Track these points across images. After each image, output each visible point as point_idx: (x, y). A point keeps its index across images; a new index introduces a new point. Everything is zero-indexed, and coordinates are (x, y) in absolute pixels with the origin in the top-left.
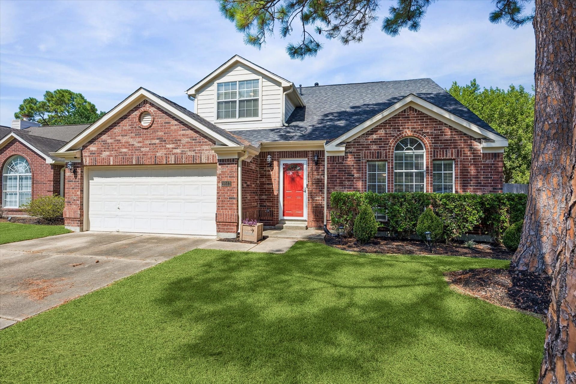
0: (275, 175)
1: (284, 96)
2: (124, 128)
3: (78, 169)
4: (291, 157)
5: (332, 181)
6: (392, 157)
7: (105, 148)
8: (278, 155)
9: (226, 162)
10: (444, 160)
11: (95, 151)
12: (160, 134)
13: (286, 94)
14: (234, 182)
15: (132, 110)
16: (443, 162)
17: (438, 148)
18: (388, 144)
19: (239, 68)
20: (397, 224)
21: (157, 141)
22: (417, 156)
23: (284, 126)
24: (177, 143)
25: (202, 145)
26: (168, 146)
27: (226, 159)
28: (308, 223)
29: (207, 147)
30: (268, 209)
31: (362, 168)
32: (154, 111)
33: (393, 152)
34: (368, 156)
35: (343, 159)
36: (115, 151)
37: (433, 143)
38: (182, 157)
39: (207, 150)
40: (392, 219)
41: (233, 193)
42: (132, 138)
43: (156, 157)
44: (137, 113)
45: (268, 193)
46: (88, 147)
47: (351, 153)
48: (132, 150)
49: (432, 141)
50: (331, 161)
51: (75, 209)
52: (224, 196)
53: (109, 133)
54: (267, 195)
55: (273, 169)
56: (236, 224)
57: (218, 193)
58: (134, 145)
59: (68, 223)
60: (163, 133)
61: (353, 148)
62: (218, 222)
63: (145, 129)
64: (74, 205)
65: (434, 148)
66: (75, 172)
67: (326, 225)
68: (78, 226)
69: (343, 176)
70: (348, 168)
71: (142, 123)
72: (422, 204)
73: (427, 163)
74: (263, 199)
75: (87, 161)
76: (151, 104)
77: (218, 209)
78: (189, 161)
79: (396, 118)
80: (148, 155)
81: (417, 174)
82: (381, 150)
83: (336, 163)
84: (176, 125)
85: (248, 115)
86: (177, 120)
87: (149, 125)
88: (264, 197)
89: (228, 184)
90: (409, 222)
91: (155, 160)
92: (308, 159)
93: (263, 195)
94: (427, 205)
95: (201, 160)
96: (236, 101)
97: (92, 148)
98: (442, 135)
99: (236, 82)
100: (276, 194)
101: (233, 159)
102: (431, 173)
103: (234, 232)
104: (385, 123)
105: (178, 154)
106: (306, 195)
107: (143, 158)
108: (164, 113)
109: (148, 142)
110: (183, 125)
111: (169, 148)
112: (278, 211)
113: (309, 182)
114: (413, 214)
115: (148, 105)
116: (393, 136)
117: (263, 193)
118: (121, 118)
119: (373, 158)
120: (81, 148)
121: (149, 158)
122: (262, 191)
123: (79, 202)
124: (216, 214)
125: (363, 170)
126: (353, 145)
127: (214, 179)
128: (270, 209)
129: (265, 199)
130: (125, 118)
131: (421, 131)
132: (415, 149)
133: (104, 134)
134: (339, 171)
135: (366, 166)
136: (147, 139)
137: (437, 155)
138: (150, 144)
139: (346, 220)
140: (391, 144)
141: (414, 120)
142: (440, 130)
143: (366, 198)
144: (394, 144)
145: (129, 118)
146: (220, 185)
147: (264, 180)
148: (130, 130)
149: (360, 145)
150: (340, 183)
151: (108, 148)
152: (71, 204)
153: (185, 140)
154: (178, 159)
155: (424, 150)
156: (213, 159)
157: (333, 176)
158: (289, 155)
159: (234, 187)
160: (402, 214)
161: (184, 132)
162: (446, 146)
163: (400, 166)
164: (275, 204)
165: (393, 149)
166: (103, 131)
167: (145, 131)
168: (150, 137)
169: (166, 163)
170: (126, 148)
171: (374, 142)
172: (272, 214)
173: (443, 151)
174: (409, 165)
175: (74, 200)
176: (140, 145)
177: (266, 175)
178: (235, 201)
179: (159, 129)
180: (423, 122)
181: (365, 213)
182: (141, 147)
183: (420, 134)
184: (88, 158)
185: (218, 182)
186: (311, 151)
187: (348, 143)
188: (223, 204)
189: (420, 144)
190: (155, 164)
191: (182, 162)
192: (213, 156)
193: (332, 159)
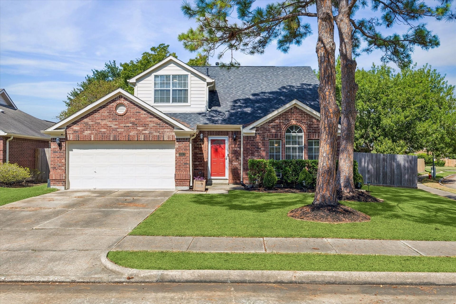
0: (205, 148)
1: (208, 89)
2: (103, 114)
3: (62, 143)
4: (217, 135)
5: (247, 152)
6: (284, 137)
7: (87, 128)
8: (207, 133)
9: (181, 140)
10: (314, 140)
11: (78, 130)
12: (132, 120)
13: (209, 88)
14: (187, 153)
15: (110, 102)
16: (314, 141)
17: (311, 133)
18: (281, 129)
19: (172, 65)
20: (288, 178)
21: (130, 125)
22: (299, 137)
23: (207, 110)
24: (146, 127)
25: (164, 128)
26: (138, 128)
27: (181, 138)
28: (229, 181)
29: (168, 130)
30: (200, 171)
31: (266, 144)
32: (127, 104)
33: (284, 134)
34: (269, 136)
35: (254, 138)
36: (96, 130)
37: (308, 129)
38: (150, 136)
39: (168, 132)
40: (285, 175)
41: (187, 160)
42: (109, 121)
43: (129, 135)
44: (114, 104)
45: (201, 160)
46: (72, 127)
47: (259, 134)
48: (110, 130)
49: (307, 128)
50: (246, 139)
51: (60, 173)
52: (181, 162)
53: (90, 117)
54: (199, 162)
55: (204, 143)
56: (189, 180)
57: (176, 160)
58: (111, 126)
59: (53, 183)
60: (134, 119)
61: (261, 131)
62: (176, 180)
63: (121, 116)
64: (59, 170)
65: (309, 132)
66: (60, 145)
67: (243, 182)
68: (63, 185)
69: (254, 149)
70: (257, 144)
71: (117, 111)
72: (301, 166)
73: (305, 141)
74: (196, 165)
75: (71, 137)
76: (125, 98)
77: (176, 171)
78: (155, 139)
79: (286, 113)
80: (123, 134)
81: (299, 148)
82: (277, 132)
83: (250, 141)
84: (144, 114)
85: (180, 101)
86: (145, 111)
87: (124, 113)
88: (197, 163)
89: (184, 154)
90: (294, 177)
91: (129, 138)
92: (229, 137)
93: (196, 162)
94: (305, 167)
95: (164, 139)
96: (170, 90)
97: (76, 128)
98: (313, 125)
99: (170, 75)
100: (205, 161)
101: (187, 138)
102: (307, 147)
103: (187, 186)
104: (280, 116)
105: (146, 134)
106: (227, 162)
107: (119, 136)
108: (135, 105)
109: (122, 125)
110: (150, 114)
111: (139, 130)
112: (207, 173)
113: (229, 152)
114: (296, 172)
115: (122, 99)
116: (285, 124)
117: (196, 160)
118: (101, 107)
119: (273, 138)
120: (66, 128)
121: (124, 137)
122: (195, 158)
123: (63, 168)
124: (175, 174)
125: (266, 145)
126: (260, 129)
127: (173, 151)
128: (202, 171)
129: (198, 165)
130: (104, 107)
131: (300, 121)
132: (298, 132)
133: (86, 118)
134: (251, 146)
135: (268, 142)
136: (122, 123)
137: (310, 137)
138: (124, 127)
139: (258, 176)
140: (284, 129)
141: (297, 114)
142: (312, 121)
143: (270, 163)
144: (286, 129)
145: (107, 107)
146: (178, 155)
147: (197, 151)
148: (108, 116)
149: (265, 129)
150: (252, 154)
151: (89, 128)
152: (56, 170)
153: (151, 125)
154: (146, 137)
155: (303, 133)
156: (172, 138)
157: (247, 149)
158: (215, 133)
159: (188, 157)
160: (291, 173)
161: (151, 119)
162: (315, 131)
163: (288, 143)
164: (205, 168)
165: (285, 132)
166: (85, 116)
167: (120, 117)
168: (125, 121)
169: (137, 140)
170: (105, 129)
171: (273, 127)
172: (203, 175)
173: (314, 134)
174: (295, 143)
175: (59, 166)
176: (116, 127)
177: (198, 148)
178: (188, 166)
179: (131, 116)
180: (302, 116)
181: (270, 171)
182: (117, 128)
183: (300, 123)
184: (71, 135)
185: (176, 153)
186: (231, 131)
187: (257, 127)
188: (179, 167)
189: (300, 129)
190: (129, 141)
191: (149, 139)
192: (173, 136)
193: (247, 138)
